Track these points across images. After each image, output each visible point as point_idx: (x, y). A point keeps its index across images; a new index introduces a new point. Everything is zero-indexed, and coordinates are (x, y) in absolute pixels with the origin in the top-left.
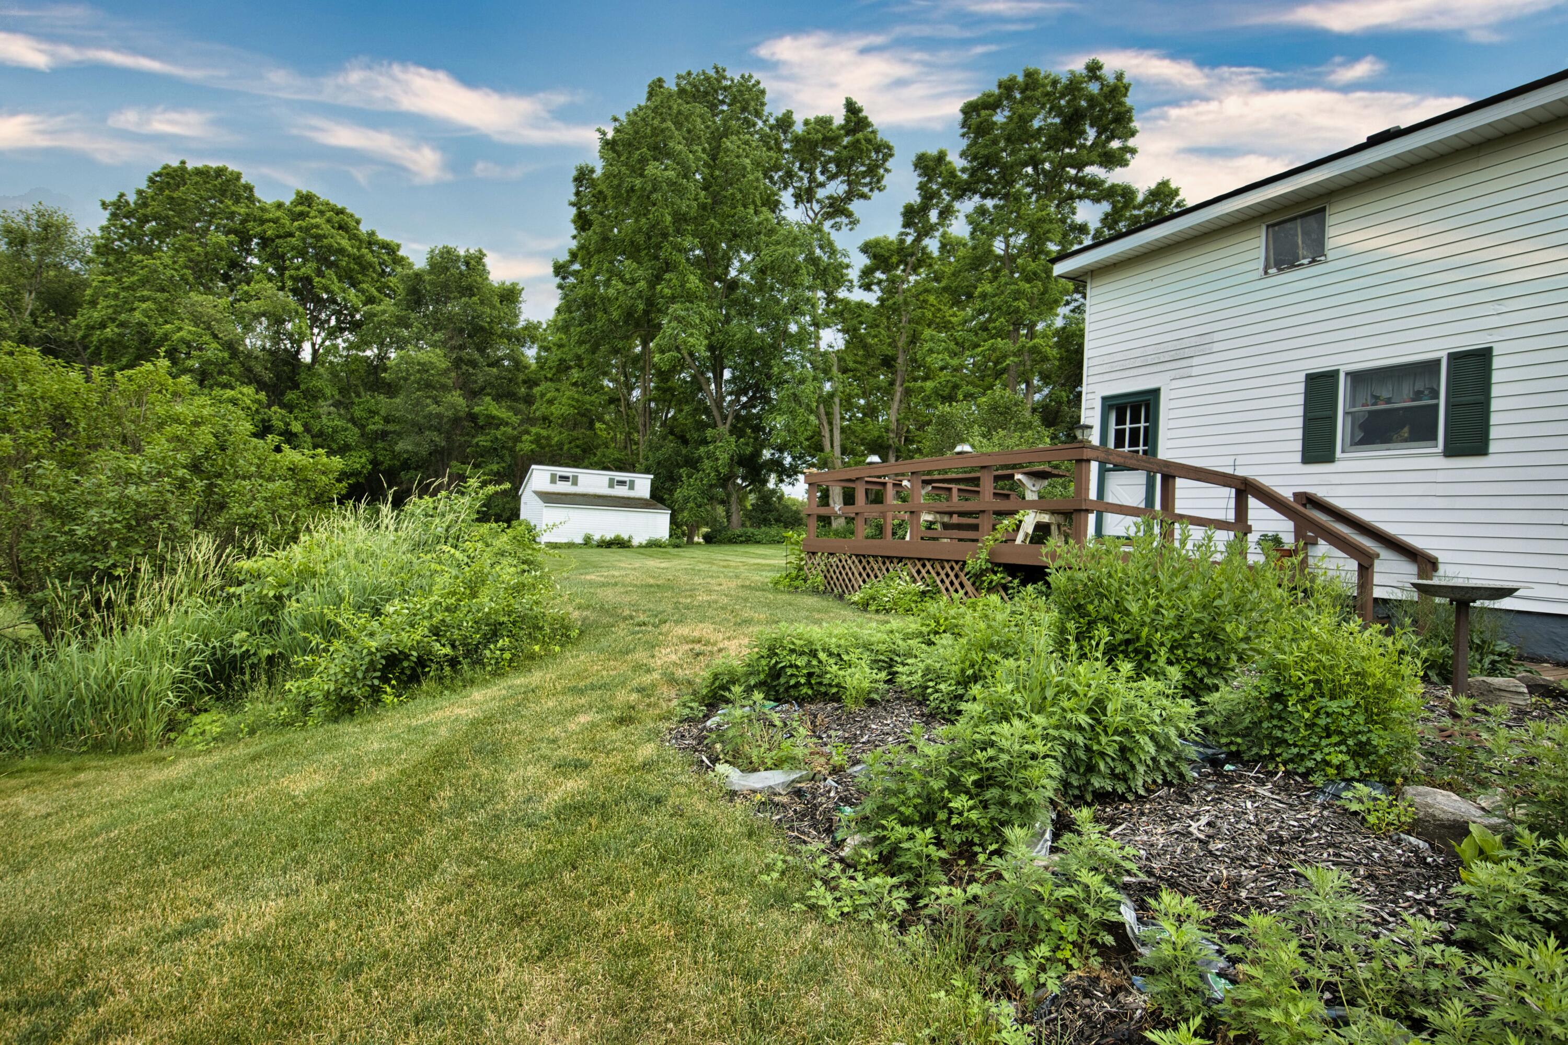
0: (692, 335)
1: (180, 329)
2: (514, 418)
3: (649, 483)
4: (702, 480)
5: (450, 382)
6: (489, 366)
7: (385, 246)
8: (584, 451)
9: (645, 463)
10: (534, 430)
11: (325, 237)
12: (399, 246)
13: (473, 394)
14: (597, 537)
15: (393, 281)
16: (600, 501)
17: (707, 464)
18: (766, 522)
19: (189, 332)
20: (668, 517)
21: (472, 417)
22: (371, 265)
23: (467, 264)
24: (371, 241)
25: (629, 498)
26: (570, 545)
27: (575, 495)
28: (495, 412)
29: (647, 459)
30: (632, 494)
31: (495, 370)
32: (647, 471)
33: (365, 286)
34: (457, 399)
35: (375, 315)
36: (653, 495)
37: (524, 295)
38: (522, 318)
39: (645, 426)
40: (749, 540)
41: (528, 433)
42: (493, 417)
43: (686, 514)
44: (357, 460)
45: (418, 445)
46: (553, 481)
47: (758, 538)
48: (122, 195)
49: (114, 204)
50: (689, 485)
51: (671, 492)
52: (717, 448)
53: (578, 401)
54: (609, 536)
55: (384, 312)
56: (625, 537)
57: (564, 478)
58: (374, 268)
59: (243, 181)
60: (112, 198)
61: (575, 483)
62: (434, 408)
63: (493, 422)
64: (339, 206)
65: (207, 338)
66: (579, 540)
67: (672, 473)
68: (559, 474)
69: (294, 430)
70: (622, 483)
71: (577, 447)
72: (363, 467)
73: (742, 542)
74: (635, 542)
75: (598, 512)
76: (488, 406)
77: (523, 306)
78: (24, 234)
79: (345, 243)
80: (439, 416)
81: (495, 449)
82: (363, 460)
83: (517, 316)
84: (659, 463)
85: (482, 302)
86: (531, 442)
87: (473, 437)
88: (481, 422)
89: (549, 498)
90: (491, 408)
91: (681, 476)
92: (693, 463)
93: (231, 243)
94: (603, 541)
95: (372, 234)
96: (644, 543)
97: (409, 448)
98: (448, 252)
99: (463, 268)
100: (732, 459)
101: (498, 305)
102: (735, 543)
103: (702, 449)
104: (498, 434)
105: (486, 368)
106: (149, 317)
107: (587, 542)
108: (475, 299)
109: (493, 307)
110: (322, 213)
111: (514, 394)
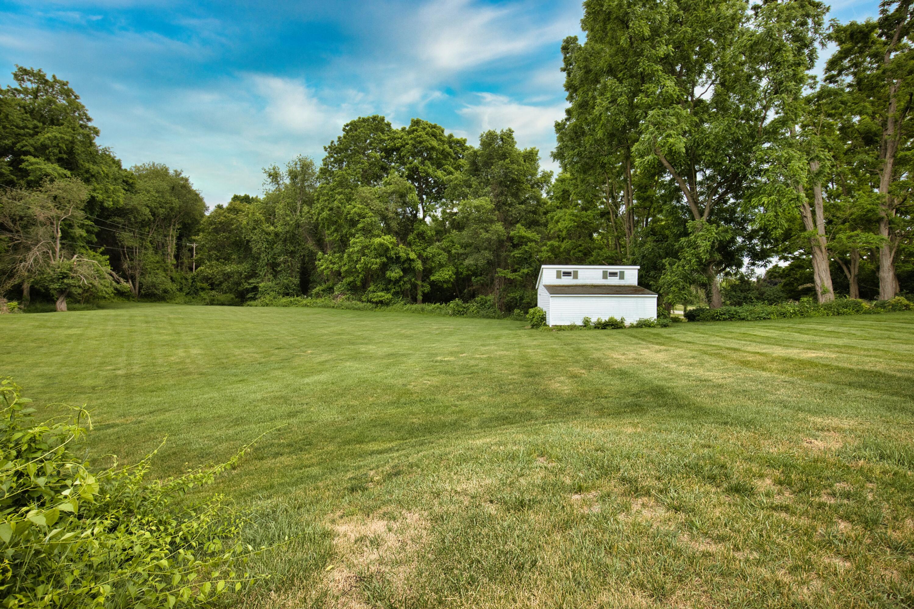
0: (669, 136)
1: (355, 207)
2: (537, 236)
3: (636, 272)
4: (683, 266)
5: (495, 218)
6: (519, 204)
7: (458, 142)
8: (585, 254)
9: (631, 257)
10: (549, 243)
11: (424, 141)
12: (465, 141)
13: (510, 223)
14: (594, 320)
15: (462, 161)
16: (596, 290)
17: (688, 253)
18: (747, 300)
19: (359, 208)
20: (656, 300)
21: (510, 239)
22: (449, 154)
23: (502, 139)
24: (451, 141)
25: (620, 286)
26: (572, 328)
27: (576, 286)
28: (524, 234)
29: (633, 254)
30: (622, 283)
31: (523, 206)
32: (634, 263)
33: (446, 167)
34: (499, 227)
35: (451, 181)
36: (639, 283)
37: (539, 154)
38: (539, 170)
39: (630, 229)
40: (732, 318)
41: (545, 245)
42: (523, 237)
43: (670, 296)
44: (447, 273)
45: (477, 260)
46: (559, 277)
47: (743, 315)
48: (332, 142)
49: (329, 147)
50: (673, 272)
51: (656, 279)
52: (696, 237)
53: (576, 216)
54: (605, 318)
55: (456, 178)
56: (618, 318)
57: (567, 274)
58: (451, 156)
59: (386, 122)
60: (328, 144)
61: (576, 277)
62: (484, 235)
63: (522, 241)
64: (433, 124)
65: (367, 211)
66: (579, 323)
67: (655, 263)
68: (563, 270)
69: (411, 257)
70: (613, 274)
71: (580, 251)
72: (450, 277)
73: (725, 320)
74: (627, 323)
75: (594, 299)
76: (520, 230)
77: (540, 163)
78: (295, 172)
79: (435, 143)
80: (489, 240)
81: (526, 259)
82: (450, 273)
83: (536, 169)
84: (644, 257)
85: (512, 162)
86: (547, 251)
87: (512, 252)
88: (515, 242)
89: (555, 290)
90: (521, 231)
91: (664, 265)
92: (674, 254)
93: (382, 157)
94: (600, 323)
95: (451, 136)
96: (635, 323)
97: (472, 262)
98: (490, 134)
99: (501, 143)
100: (712, 247)
101: (523, 162)
102: (719, 320)
103: (683, 239)
104: (527, 248)
105: (518, 206)
106: (342, 203)
107: (586, 324)
108: (507, 161)
109: (519, 165)
110: (424, 129)
111: (538, 222)
